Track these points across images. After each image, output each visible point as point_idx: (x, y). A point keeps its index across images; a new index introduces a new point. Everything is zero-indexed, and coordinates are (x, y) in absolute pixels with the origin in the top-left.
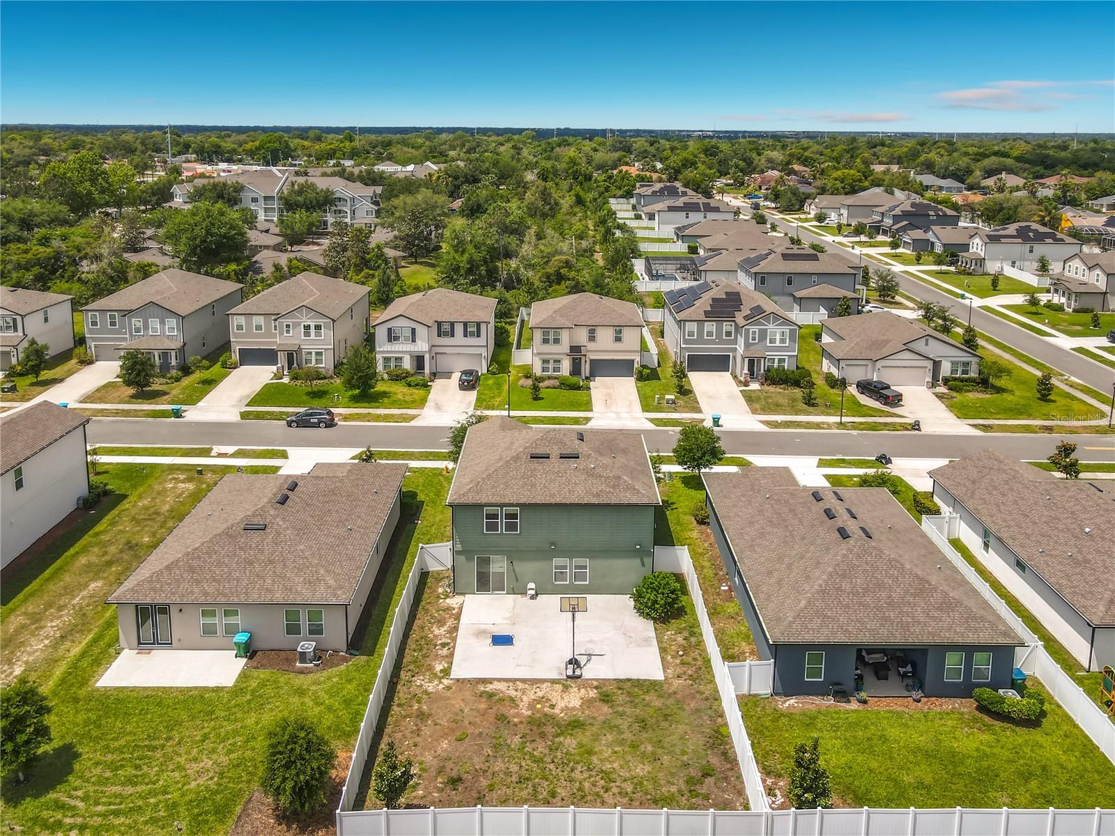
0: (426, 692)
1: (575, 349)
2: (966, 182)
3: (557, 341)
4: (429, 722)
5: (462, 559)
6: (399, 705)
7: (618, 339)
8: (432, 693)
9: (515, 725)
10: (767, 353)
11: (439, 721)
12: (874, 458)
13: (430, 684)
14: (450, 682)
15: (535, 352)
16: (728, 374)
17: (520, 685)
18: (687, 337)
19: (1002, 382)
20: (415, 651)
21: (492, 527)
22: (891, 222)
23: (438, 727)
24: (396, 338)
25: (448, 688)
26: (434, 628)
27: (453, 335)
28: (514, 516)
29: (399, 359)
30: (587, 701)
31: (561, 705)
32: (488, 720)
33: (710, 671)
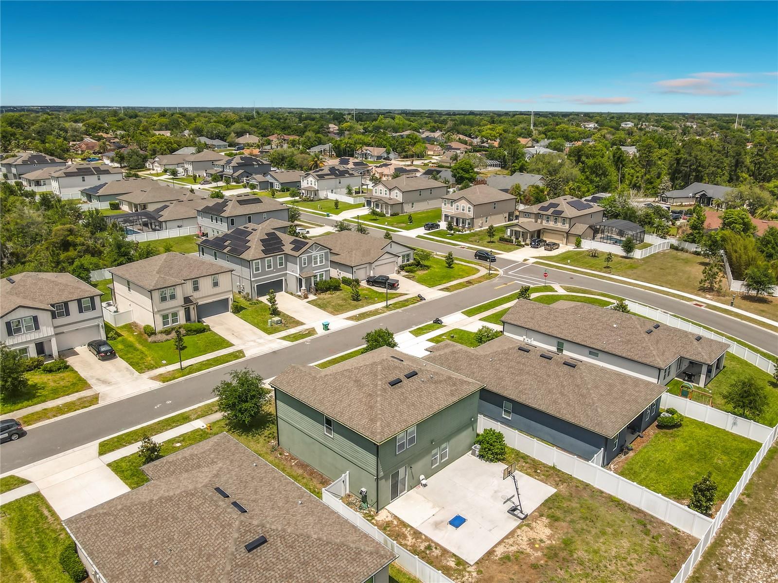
1: (187, 300)
2: (227, 141)
3: (173, 297)
5: (383, 482)
7: (216, 284)
9: (547, 565)
10: (314, 272)
12: (432, 322)
14: (474, 567)
15: (156, 310)
16: (283, 293)
17: (510, 542)
18: (255, 272)
19: (426, 263)
22: (232, 171)
24: (18, 330)
25: (480, 572)
27: (68, 314)
29: (25, 350)
30: (550, 526)
31: (544, 537)
32: (532, 574)
33: (563, 473)
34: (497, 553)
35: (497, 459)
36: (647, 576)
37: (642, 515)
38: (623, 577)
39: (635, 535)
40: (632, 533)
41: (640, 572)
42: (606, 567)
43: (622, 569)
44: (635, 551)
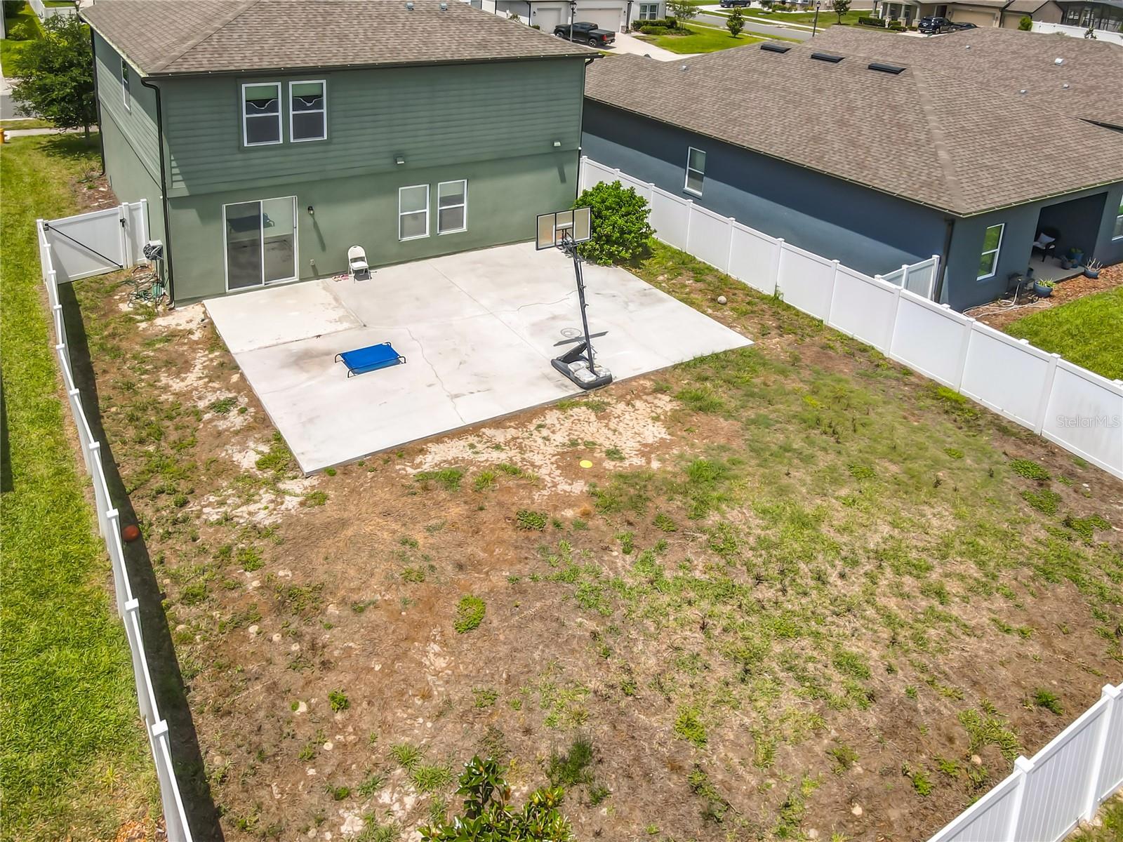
0: (256, 531)
4: (332, 609)
5: (188, 217)
6: (190, 598)
8: (277, 527)
9: (579, 526)
11: (366, 596)
13: (253, 507)
14: (307, 483)
17: (500, 436)
20: (142, 442)
21: (262, 130)
23: (372, 616)
25: (316, 499)
26: (164, 379)
28: (315, 100)
30: (673, 421)
31: (628, 445)
32: (501, 542)
33: (798, 313)
34: (429, 458)
35: (611, 255)
36: (1002, 653)
37: (1040, 451)
38: (885, 634)
39: (991, 503)
40: (981, 492)
41: (970, 631)
42: (820, 578)
43: (892, 604)
44: (974, 552)
